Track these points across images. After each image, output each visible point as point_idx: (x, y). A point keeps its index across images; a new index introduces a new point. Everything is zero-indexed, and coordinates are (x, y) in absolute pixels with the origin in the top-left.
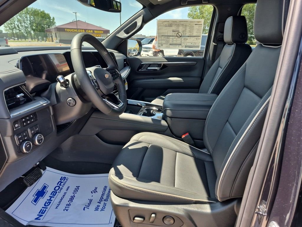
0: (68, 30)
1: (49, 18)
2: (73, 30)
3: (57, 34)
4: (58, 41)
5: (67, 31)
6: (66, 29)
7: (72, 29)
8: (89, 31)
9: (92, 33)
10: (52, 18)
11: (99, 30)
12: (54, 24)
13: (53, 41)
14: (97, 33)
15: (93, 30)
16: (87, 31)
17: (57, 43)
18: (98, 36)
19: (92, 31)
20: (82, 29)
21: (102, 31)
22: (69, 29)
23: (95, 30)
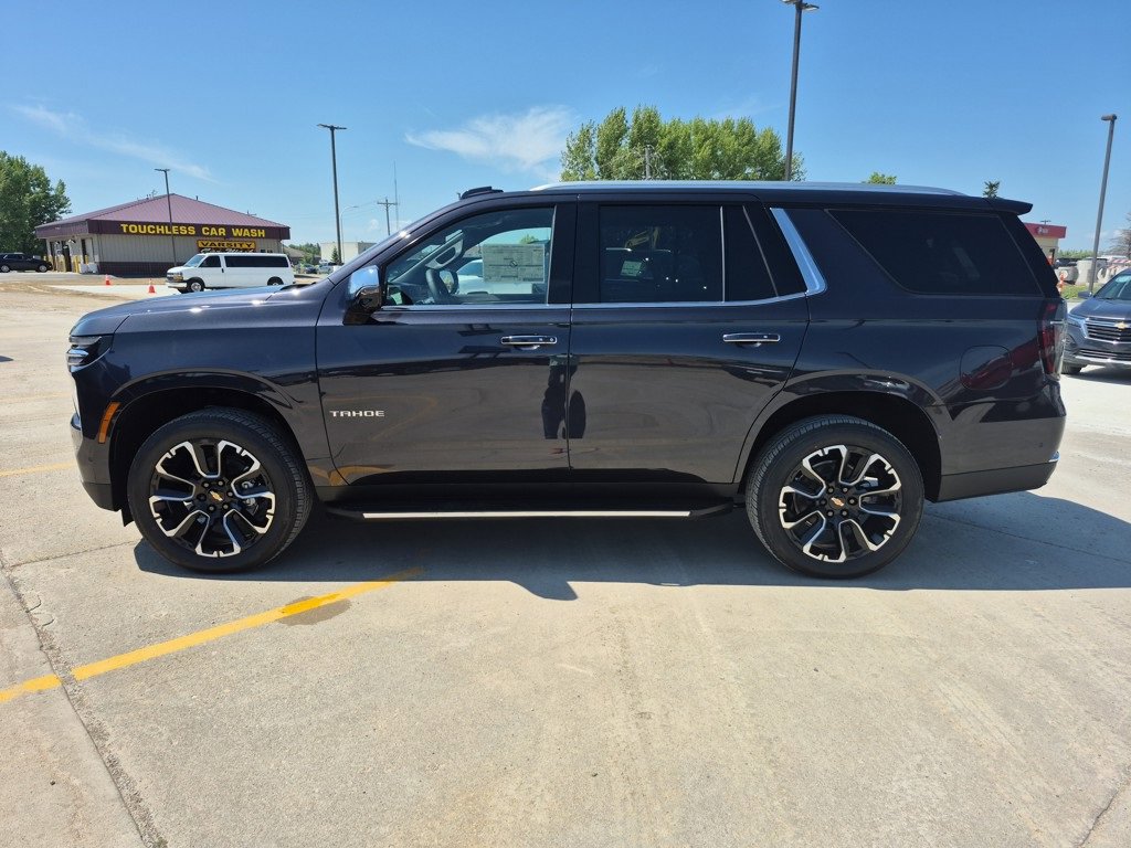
0: (133, 229)
1: (44, 184)
2: (152, 229)
3: (88, 244)
4: (92, 266)
5: (128, 233)
6: (124, 226)
7: (148, 224)
8: (213, 229)
9: (225, 237)
10: (54, 184)
11: (250, 228)
12: (62, 205)
13: (69, 268)
14: (242, 237)
15: (229, 228)
16: (206, 231)
17: (91, 273)
18: (245, 246)
19: (222, 232)
20: (187, 225)
21: (261, 228)
22: (137, 223)
23: (235, 227)
